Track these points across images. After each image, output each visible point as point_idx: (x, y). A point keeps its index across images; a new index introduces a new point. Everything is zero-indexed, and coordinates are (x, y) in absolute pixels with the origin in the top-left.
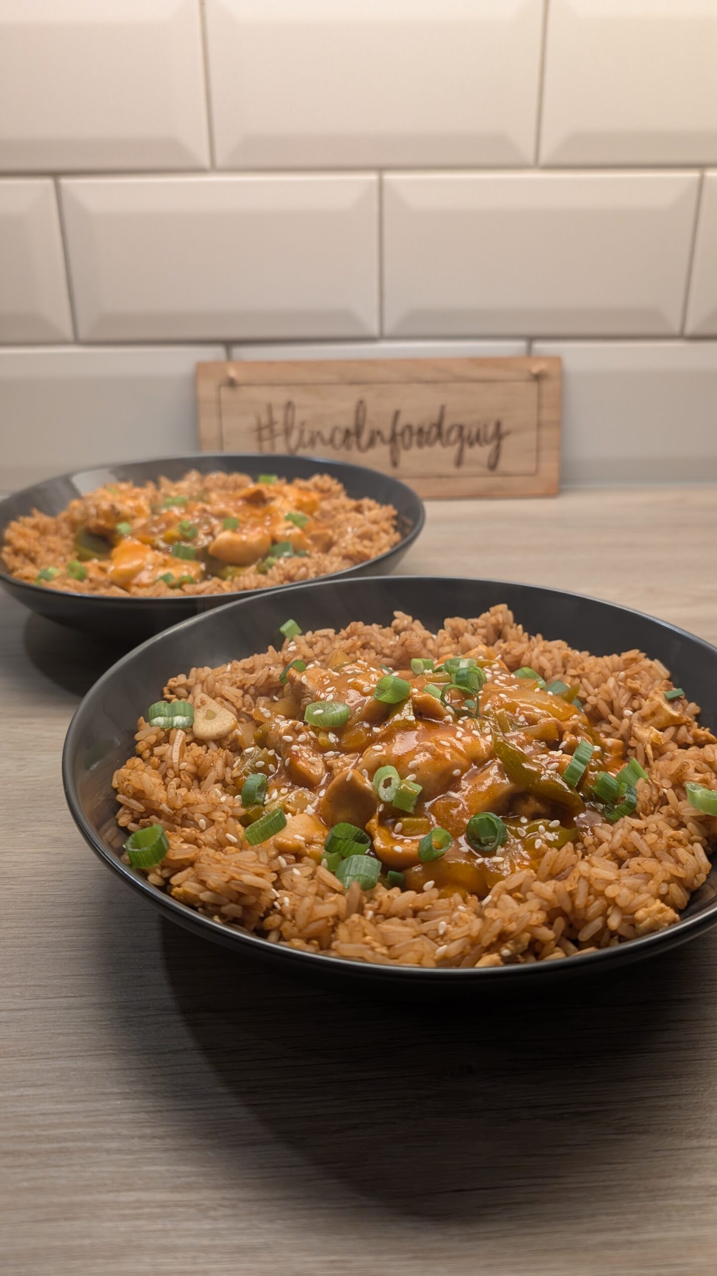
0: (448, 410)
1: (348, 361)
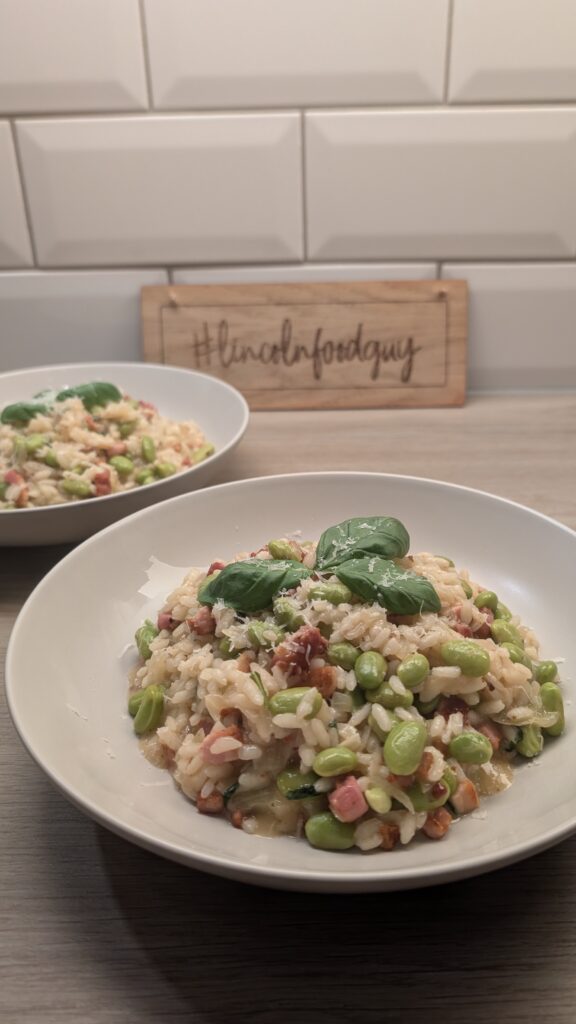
0: (364, 328)
1: (275, 285)
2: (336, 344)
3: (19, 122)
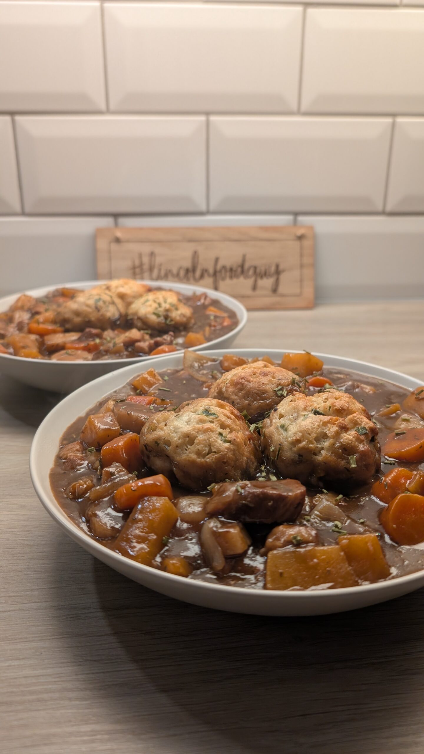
0: (247, 257)
1: (188, 228)
2: (228, 268)
3: (17, 118)
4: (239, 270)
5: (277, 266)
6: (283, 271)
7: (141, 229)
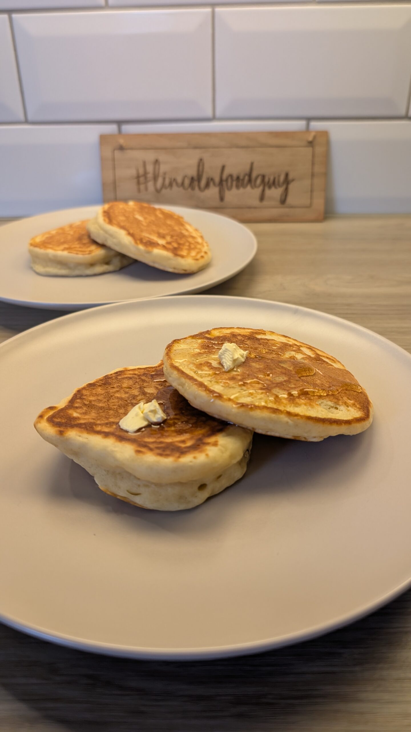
0: (255, 166)
1: (193, 134)
2: (235, 177)
3: (14, 16)
4: (247, 178)
5: (287, 175)
6: (293, 180)
7: (145, 135)
